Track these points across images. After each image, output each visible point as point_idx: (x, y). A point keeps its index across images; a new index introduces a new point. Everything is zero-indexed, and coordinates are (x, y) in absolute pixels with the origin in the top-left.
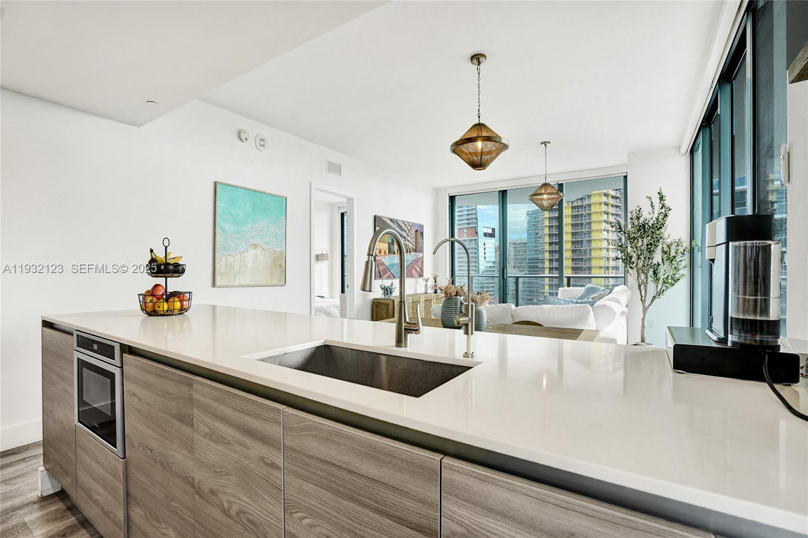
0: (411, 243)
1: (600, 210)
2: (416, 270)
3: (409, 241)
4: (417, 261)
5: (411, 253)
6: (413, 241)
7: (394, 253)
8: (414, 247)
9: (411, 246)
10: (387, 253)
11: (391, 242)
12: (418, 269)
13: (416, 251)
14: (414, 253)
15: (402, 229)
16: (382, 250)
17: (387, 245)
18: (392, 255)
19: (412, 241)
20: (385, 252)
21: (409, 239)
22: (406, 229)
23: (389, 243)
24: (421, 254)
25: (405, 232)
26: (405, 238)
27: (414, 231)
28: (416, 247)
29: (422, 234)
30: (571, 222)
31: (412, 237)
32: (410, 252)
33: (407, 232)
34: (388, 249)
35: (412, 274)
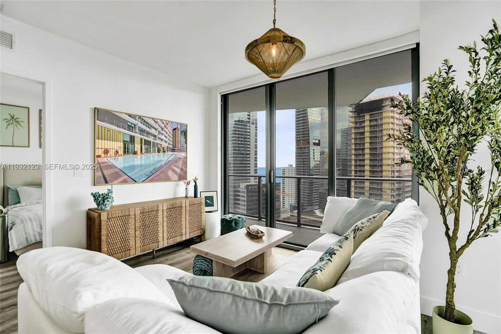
0: (166, 142)
1: (388, 128)
2: (174, 171)
3: (162, 140)
4: (176, 161)
5: (166, 153)
6: (170, 140)
7: (135, 153)
8: (171, 146)
9: (165, 145)
10: (121, 152)
11: (128, 139)
12: (178, 170)
13: (173, 150)
14: (171, 153)
15: (150, 126)
16: (111, 150)
17: (121, 145)
18: (131, 156)
19: (167, 140)
20: (117, 152)
21: (163, 137)
22: (157, 126)
23: (124, 141)
24: (183, 154)
25: (156, 129)
26: (155, 136)
27: (170, 129)
28: (174, 145)
29: (185, 133)
30: (369, 135)
31: (167, 136)
32: (164, 152)
33: (160, 129)
34: (122, 149)
35: (168, 176)
